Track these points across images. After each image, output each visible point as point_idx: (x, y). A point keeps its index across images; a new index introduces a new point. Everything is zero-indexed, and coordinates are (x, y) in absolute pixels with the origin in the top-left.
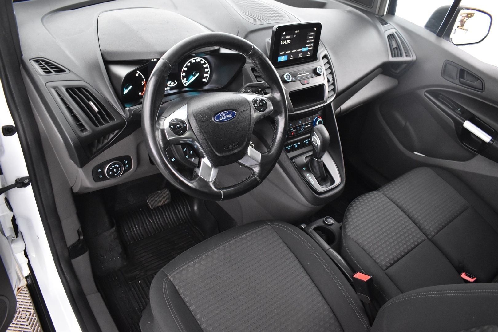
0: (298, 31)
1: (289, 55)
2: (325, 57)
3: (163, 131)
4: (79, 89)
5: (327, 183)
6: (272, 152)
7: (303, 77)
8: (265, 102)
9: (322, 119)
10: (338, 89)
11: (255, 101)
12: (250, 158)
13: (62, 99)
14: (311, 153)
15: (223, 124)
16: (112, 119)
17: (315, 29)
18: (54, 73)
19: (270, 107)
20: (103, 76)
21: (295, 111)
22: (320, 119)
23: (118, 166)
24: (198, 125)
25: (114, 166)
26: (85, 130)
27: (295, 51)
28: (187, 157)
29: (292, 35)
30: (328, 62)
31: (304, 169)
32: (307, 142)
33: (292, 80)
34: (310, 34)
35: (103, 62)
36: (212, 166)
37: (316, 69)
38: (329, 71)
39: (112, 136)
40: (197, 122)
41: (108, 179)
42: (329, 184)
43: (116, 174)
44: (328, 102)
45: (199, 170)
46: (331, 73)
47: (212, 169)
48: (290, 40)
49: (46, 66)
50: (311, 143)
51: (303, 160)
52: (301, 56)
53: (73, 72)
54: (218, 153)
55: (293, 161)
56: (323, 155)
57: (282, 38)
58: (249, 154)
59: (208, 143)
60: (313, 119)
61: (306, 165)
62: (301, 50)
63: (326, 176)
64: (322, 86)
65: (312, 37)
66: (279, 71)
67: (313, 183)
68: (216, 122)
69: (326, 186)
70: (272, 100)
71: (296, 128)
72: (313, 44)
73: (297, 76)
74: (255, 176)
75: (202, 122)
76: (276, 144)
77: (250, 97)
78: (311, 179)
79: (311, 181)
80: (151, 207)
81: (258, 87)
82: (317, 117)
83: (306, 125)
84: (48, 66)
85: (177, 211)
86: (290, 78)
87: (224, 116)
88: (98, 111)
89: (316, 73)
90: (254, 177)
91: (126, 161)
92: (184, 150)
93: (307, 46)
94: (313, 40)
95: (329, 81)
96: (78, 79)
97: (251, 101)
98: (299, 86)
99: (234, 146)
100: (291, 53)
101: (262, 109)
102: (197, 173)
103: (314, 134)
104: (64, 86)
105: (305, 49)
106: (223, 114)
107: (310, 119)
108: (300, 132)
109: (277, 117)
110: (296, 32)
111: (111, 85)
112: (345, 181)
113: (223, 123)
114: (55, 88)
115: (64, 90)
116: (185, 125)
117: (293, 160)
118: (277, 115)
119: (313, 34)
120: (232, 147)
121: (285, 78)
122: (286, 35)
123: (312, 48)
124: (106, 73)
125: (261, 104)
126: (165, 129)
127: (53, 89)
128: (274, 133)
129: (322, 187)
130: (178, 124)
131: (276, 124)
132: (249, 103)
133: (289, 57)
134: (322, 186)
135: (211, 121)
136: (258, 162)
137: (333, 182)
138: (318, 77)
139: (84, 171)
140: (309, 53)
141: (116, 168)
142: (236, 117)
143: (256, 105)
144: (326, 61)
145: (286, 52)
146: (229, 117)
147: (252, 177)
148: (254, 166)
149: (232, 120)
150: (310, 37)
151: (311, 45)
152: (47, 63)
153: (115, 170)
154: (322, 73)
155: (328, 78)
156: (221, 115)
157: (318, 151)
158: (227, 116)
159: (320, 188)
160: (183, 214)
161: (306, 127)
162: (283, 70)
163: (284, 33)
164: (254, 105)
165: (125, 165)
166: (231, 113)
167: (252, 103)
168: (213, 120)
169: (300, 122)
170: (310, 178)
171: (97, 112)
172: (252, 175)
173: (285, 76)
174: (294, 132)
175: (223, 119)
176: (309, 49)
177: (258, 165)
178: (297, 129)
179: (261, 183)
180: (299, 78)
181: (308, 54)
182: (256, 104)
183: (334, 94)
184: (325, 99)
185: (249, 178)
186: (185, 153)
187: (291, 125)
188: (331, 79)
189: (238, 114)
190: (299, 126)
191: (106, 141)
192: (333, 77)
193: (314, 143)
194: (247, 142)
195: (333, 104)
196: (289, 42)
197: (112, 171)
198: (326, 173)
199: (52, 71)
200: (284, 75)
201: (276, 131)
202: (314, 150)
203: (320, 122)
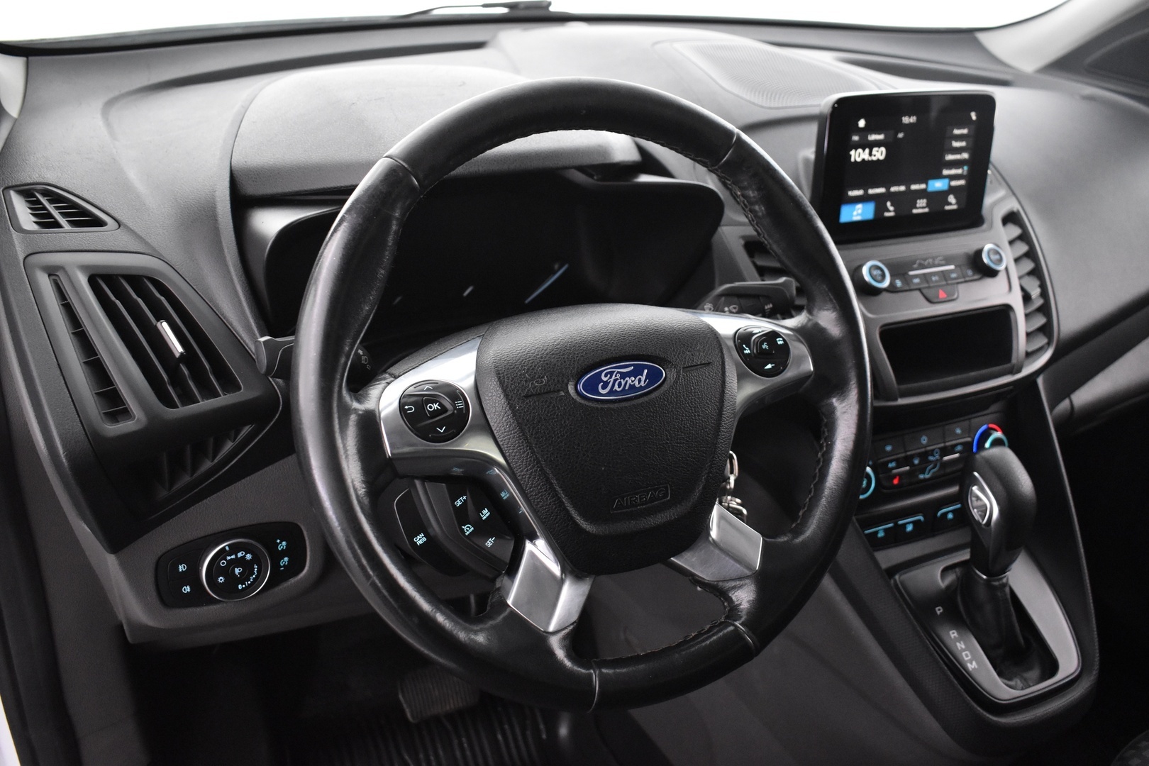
0: (913, 119)
1: (879, 201)
2: (1011, 218)
3: (369, 423)
4: (137, 280)
5: (1029, 668)
6: (809, 532)
7: (934, 279)
8: (780, 342)
9: (1004, 433)
10: (1062, 328)
11: (743, 339)
12: (717, 551)
13: (68, 308)
14: (965, 555)
15: (609, 409)
16: (230, 384)
17: (974, 116)
18: (67, 227)
19: (803, 363)
20: (221, 242)
21: (904, 395)
22: (998, 434)
23: (249, 557)
24: (512, 407)
25: (233, 557)
26: (125, 413)
27: (902, 188)
28: (468, 529)
29: (892, 132)
30: (1024, 237)
31: (939, 610)
32: (950, 516)
33: (892, 284)
34: (957, 132)
35: (228, 198)
36: (563, 571)
37: (979, 253)
38: (1028, 265)
39: (229, 446)
40: (506, 396)
41: (212, 601)
42: (1034, 674)
43: (240, 587)
44: (1026, 371)
45: (513, 582)
46: (1036, 272)
47: (562, 582)
48: (883, 149)
49: (50, 208)
50: (964, 517)
51: (934, 577)
52: (923, 208)
53: (126, 227)
54: (586, 520)
55: (895, 581)
56: (1012, 561)
57: (856, 138)
58: (714, 534)
59: (548, 480)
60: (970, 431)
61: (946, 597)
62: (923, 186)
63: (1022, 641)
64: (1004, 312)
65: (963, 144)
66: (846, 252)
67: (971, 666)
68: (583, 402)
69: (1025, 680)
70: (812, 336)
71: (907, 461)
72: (966, 168)
73: (911, 273)
74: (737, 623)
75: (527, 396)
76: (823, 501)
77: (727, 325)
78: (964, 650)
79: (966, 659)
80: (409, 715)
81: (764, 296)
82: (984, 427)
83: (946, 451)
84: (57, 208)
85: (500, 737)
86: (883, 276)
87: (615, 381)
88: (182, 354)
89: (980, 268)
90: (731, 628)
91: (284, 543)
92: (458, 503)
93: (945, 172)
94: (965, 156)
95: (1027, 298)
96: (141, 251)
97: (727, 338)
98: (917, 309)
99: (652, 500)
100: (889, 196)
101: (769, 366)
102: (501, 597)
103: (975, 482)
104: (84, 268)
105: (938, 185)
106: (611, 373)
107: (958, 431)
108: (921, 476)
109: (829, 401)
110: (906, 120)
111: (241, 271)
112: (1096, 667)
113: (612, 406)
114: (52, 272)
115: (83, 280)
116: (460, 405)
117: (897, 577)
118: (830, 394)
119: (965, 131)
120: (646, 503)
121: (867, 278)
122: (869, 129)
123: (962, 182)
124: (232, 233)
125: (765, 346)
126: (383, 415)
127: (46, 276)
128: (818, 461)
129: (1010, 683)
130: (432, 399)
131: (826, 425)
132: (720, 345)
133: (880, 208)
134: (1010, 679)
135: (562, 393)
136: (749, 567)
137: (1051, 665)
138: (989, 282)
139: (124, 565)
140: (952, 199)
141: (240, 562)
142: (666, 386)
143: (747, 351)
144: (1015, 231)
145: (871, 191)
146: (637, 385)
147: (724, 625)
148: (733, 584)
149: (646, 399)
150: (956, 144)
151: (959, 171)
152: (55, 198)
153: (237, 571)
154: (1001, 268)
155: (1023, 289)
156: (606, 376)
157: (989, 542)
158: (629, 380)
159: (1002, 689)
160: (517, 747)
161: (946, 458)
162: (858, 251)
163: (862, 123)
164: (740, 350)
165: (275, 557)
166: (646, 371)
167: (731, 344)
168: (571, 389)
169: (924, 440)
170: (960, 645)
171: (177, 355)
172: (727, 617)
173: (865, 270)
174: (900, 475)
175: (612, 392)
176: (954, 183)
177: (747, 581)
178: (912, 465)
179: (758, 651)
180: (916, 281)
181: (950, 204)
182: (748, 346)
183: (1049, 344)
184: (1014, 360)
185: (710, 629)
186: (462, 516)
187: (889, 448)
188: (1035, 292)
189: (672, 375)
190: (919, 455)
191: (207, 465)
192: (1043, 287)
193: (975, 513)
194: (704, 488)
195: (1045, 381)
196: (879, 154)
197: (227, 572)
198: (1021, 631)
199: (62, 221)
200: (860, 267)
201: (823, 455)
202: (975, 544)
203: (997, 442)
